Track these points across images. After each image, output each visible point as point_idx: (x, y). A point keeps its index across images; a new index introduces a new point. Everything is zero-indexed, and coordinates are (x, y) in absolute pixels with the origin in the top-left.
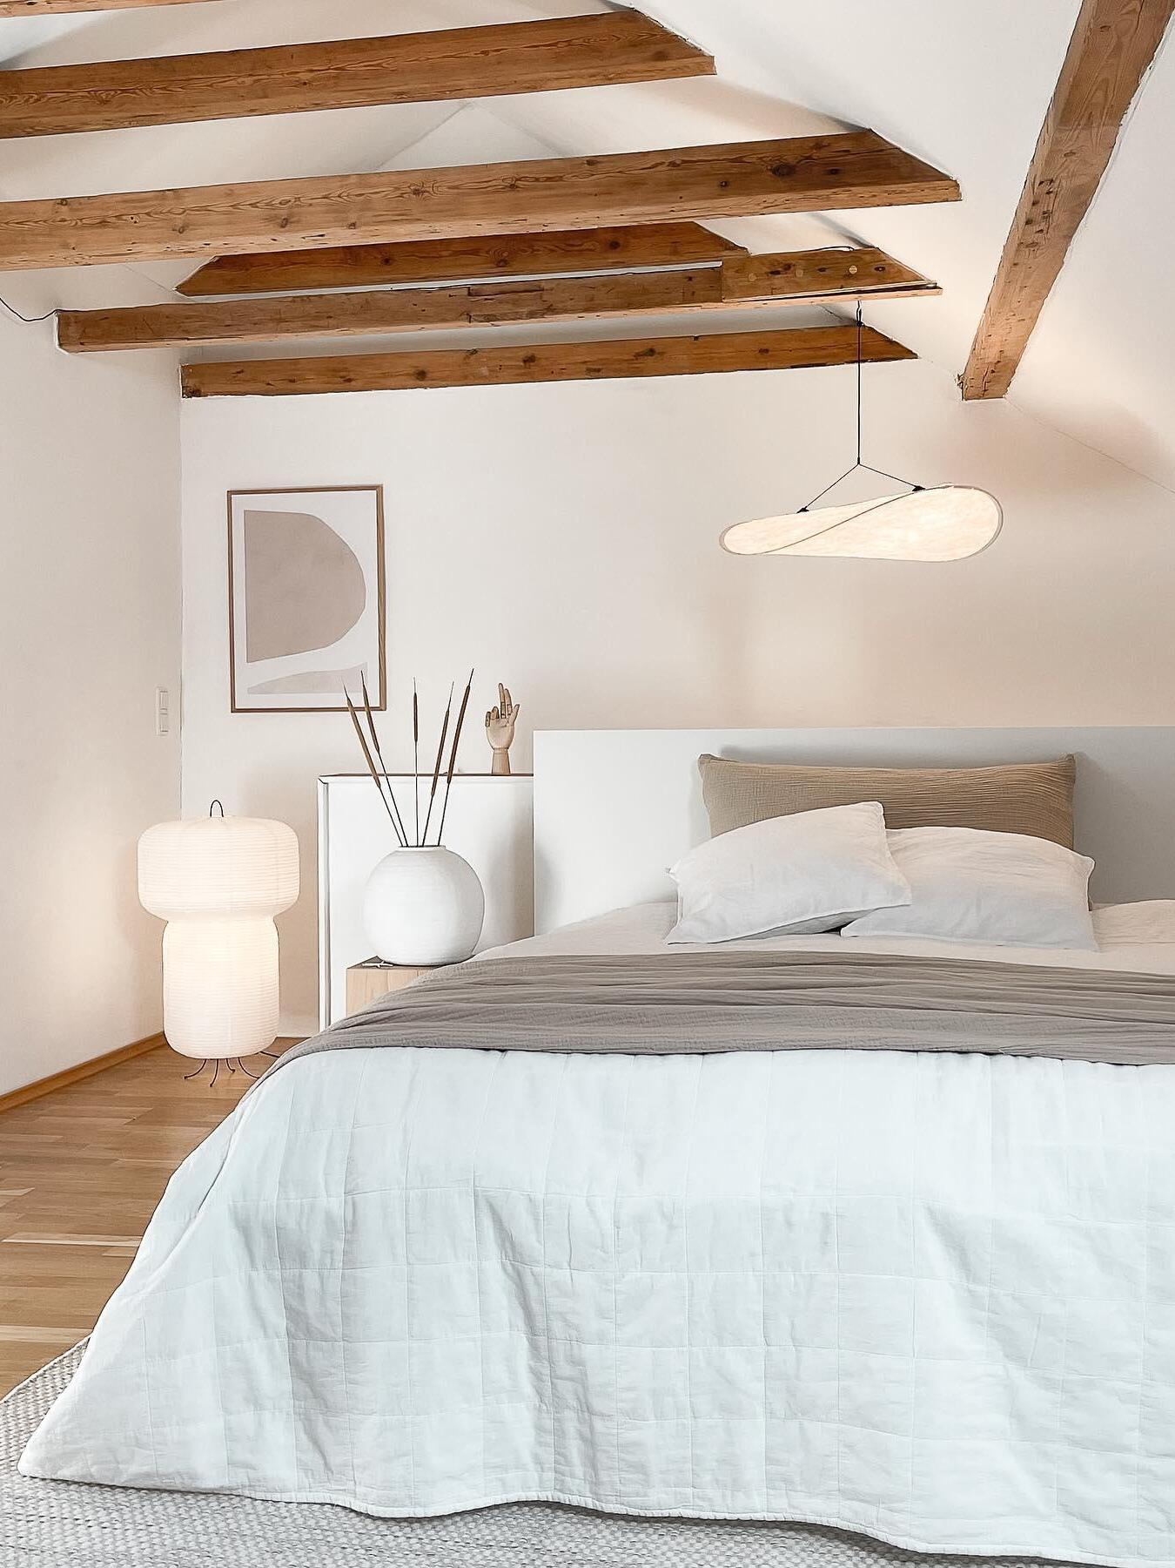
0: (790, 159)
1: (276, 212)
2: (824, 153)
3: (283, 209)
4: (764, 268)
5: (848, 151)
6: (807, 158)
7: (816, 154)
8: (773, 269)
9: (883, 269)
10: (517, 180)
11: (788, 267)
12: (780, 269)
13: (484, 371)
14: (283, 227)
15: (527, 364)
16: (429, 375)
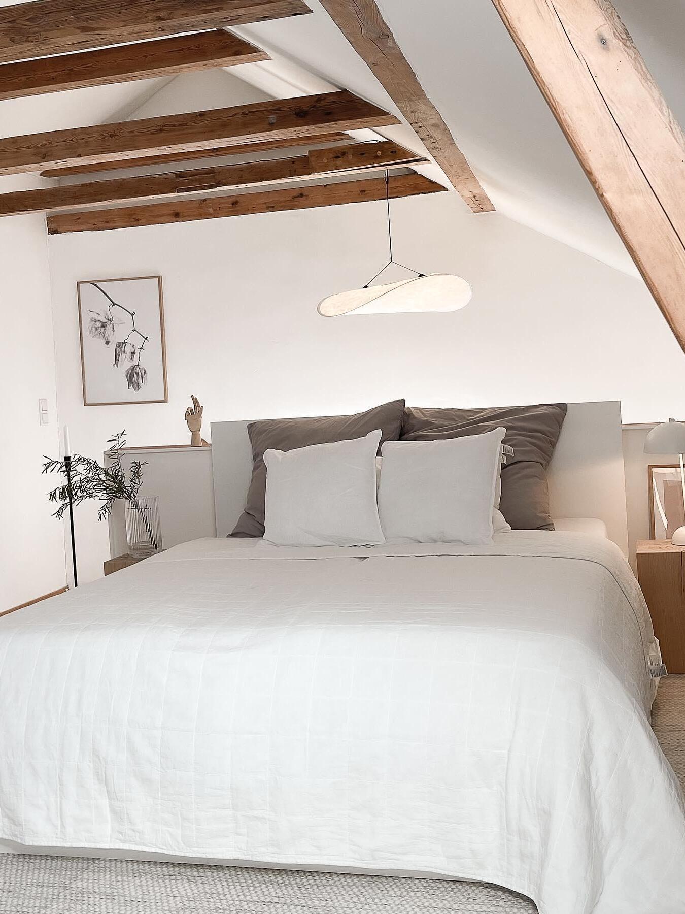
0: (305, 108)
1: (38, 150)
2: (322, 103)
3: (43, 148)
4: (331, 155)
5: (334, 102)
6: (314, 107)
7: (318, 104)
8: (336, 155)
9: (395, 152)
10: (163, 126)
11: (344, 154)
12: (340, 155)
13: (211, 210)
14: (43, 158)
15: (234, 206)
16: (181, 214)
